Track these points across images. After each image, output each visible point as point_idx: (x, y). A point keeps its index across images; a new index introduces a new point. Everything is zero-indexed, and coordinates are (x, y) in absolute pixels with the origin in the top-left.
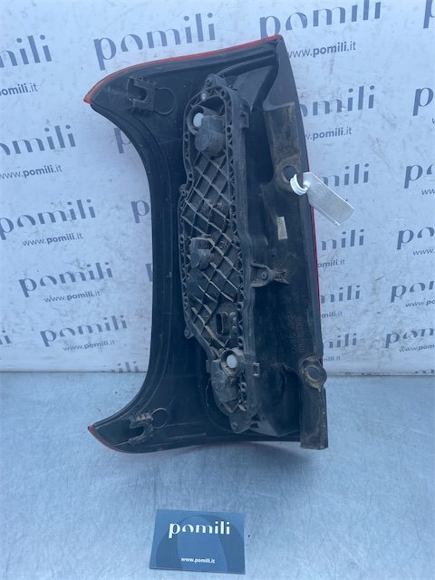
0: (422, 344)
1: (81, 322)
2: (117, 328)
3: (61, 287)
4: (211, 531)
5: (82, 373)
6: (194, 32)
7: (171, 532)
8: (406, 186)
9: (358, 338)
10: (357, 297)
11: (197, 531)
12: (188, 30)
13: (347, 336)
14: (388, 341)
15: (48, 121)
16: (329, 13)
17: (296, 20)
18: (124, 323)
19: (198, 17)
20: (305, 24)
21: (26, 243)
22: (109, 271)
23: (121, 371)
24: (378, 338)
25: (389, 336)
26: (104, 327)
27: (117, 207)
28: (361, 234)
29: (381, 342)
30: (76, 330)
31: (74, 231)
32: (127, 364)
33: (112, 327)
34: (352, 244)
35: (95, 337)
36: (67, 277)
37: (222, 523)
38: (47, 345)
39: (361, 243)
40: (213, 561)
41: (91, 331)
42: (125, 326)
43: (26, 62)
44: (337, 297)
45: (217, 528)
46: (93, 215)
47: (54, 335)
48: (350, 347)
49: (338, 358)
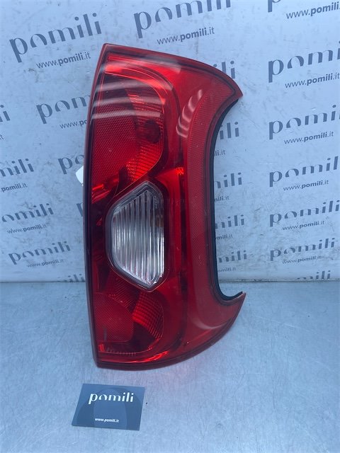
0: (300, 257)
1: (36, 247)
2: (63, 251)
3: (18, 222)
4: (119, 400)
5: (43, 283)
6: (84, 28)
7: (91, 399)
8: (271, 138)
9: (248, 254)
10: (243, 223)
11: (110, 399)
12: (79, 27)
13: (239, 253)
14: (272, 256)
16: (189, 6)
17: (163, 14)
18: (67, 246)
19: (86, 17)
20: (170, 16)
22: (50, 209)
23: (71, 281)
24: (263, 254)
25: (272, 252)
26: (53, 250)
27: (48, 163)
28: (239, 176)
29: (267, 257)
30: (34, 252)
31: (20, 182)
32: (75, 276)
33: (59, 250)
34: (233, 184)
35: (49, 257)
36: (21, 215)
37: (128, 394)
38: (15, 263)
39: (240, 183)
40: (118, 421)
41: (44, 253)
42: (69, 249)
44: (227, 224)
45: (124, 397)
46: (32, 170)
47: (19, 256)
48: (242, 261)
49: (234, 269)
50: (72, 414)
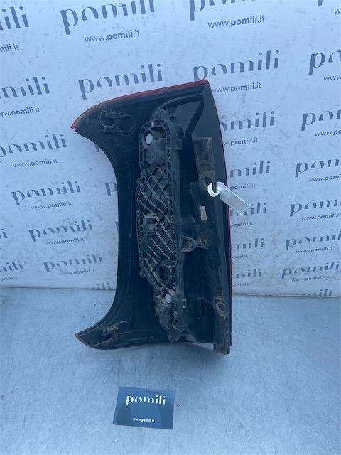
0: (307, 277)
1: (70, 258)
2: (96, 262)
3: (58, 235)
4: (153, 402)
5: (72, 289)
6: (148, 75)
7: (128, 401)
8: (297, 176)
9: (262, 272)
10: (262, 246)
11: (144, 401)
12: (143, 74)
13: (255, 270)
14: (283, 274)
15: (48, 131)
16: (242, 65)
17: (219, 70)
18: (100, 259)
19: (150, 66)
20: (225, 71)
21: (33, 207)
22: (90, 226)
23: (99, 289)
24: (276, 272)
25: (284, 271)
26: (87, 261)
27: (96, 186)
28: (265, 206)
29: (279, 275)
30: (68, 262)
31: (66, 200)
32: (103, 284)
33: (92, 261)
34: (258, 212)
35: (81, 267)
36: (61, 229)
37: (161, 397)
38: (48, 271)
39: (265, 211)
40: (153, 421)
41: (78, 263)
42: (101, 260)
43: (32, 93)
44: (248, 246)
45: (157, 400)
46: (79, 191)
47: (53, 265)
48: (257, 277)
49: (249, 284)
50: (112, 414)
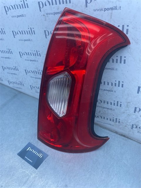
3: (34, 74)
4: (37, 154)
7: (28, 149)
9: (121, 121)
10: (121, 106)
11: (34, 153)
13: (116, 119)
14: (132, 127)
24: (128, 124)
25: (133, 125)
28: (122, 83)
29: (130, 126)
34: (119, 86)
37: (41, 154)
38: (31, 89)
39: (122, 86)
40: (32, 162)
44: (113, 104)
45: (39, 154)
47: (33, 87)
48: (117, 123)
49: (113, 125)
